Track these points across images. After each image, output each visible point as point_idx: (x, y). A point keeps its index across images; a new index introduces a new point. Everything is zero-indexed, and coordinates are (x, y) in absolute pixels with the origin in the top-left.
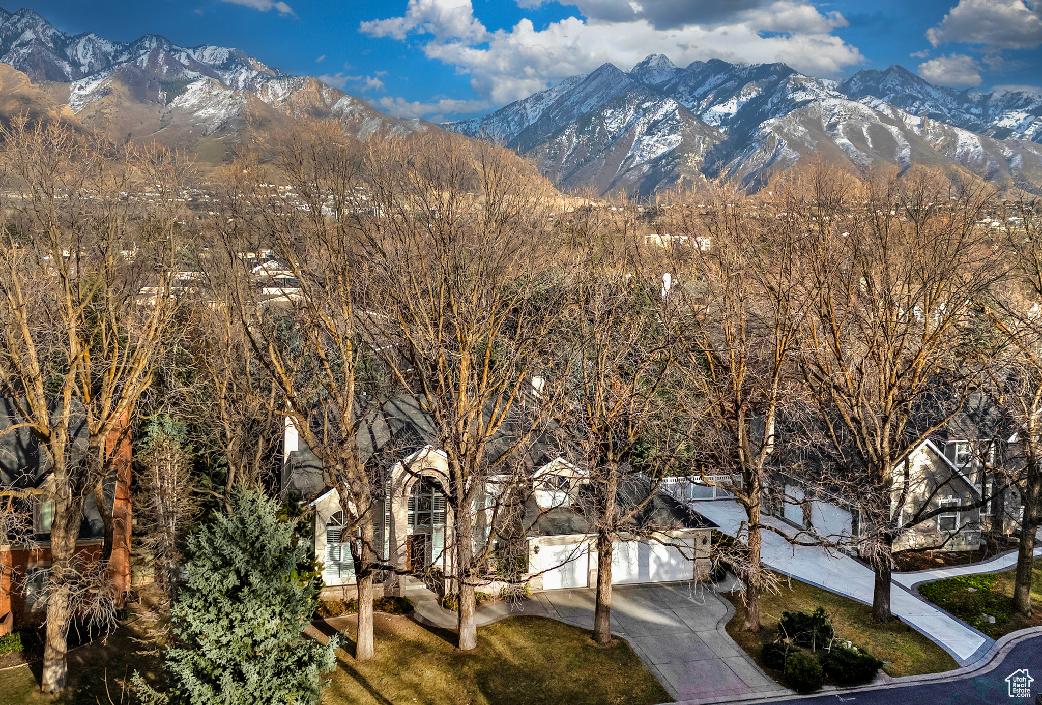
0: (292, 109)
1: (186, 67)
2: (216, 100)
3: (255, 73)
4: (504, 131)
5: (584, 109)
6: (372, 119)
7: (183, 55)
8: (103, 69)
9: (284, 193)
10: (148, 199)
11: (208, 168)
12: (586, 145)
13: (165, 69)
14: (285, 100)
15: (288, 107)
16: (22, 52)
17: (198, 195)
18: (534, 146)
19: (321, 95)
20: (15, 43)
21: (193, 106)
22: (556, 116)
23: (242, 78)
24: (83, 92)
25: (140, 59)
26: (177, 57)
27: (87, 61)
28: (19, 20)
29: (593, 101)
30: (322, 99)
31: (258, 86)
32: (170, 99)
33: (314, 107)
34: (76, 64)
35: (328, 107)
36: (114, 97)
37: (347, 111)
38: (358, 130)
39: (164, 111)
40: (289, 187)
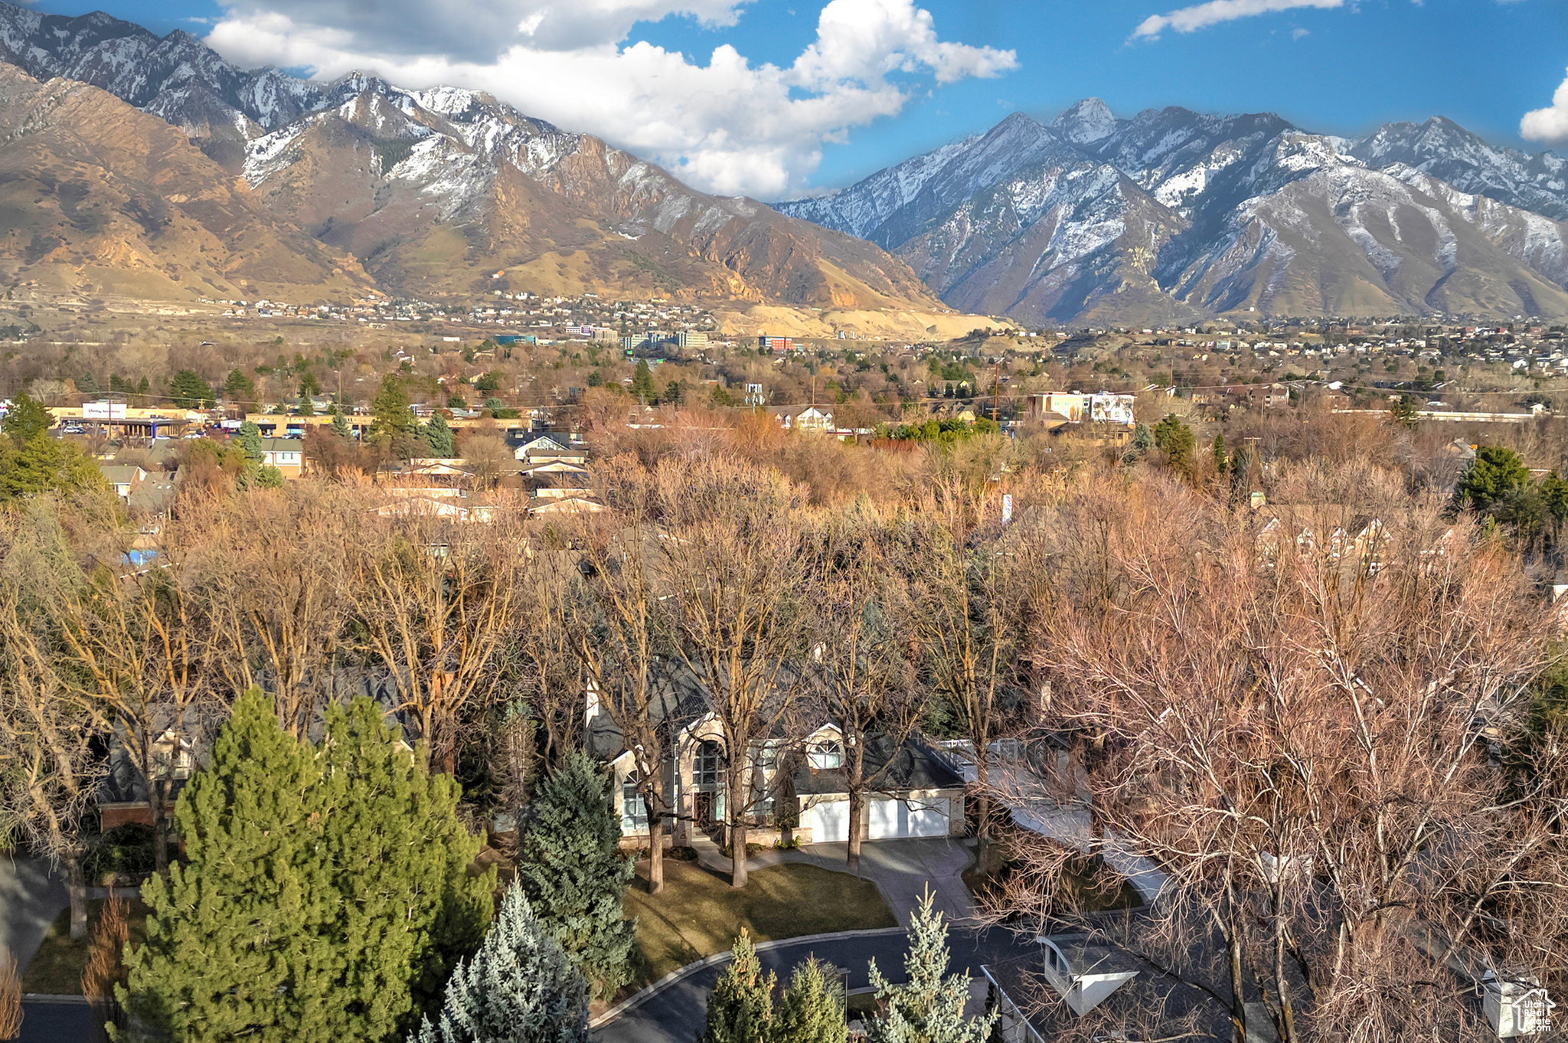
0: (563, 183)
1: (409, 119)
2: (453, 168)
3: (508, 128)
4: (867, 214)
5: (983, 181)
6: (676, 198)
7: (406, 101)
8: (291, 122)
9: (550, 309)
10: (358, 316)
11: (443, 271)
12: (985, 236)
13: (380, 121)
14: (552, 169)
15: (556, 179)
16: (176, 95)
17: (431, 311)
18: (910, 237)
19: (604, 162)
20: (165, 83)
21: (420, 177)
22: (942, 191)
23: (489, 136)
24: (263, 157)
25: (344, 107)
26: (396, 103)
27: (269, 108)
28: (171, 48)
29: (996, 169)
30: (605, 168)
31: (514, 148)
32: (387, 167)
33: (593, 180)
34: (253, 115)
35: (614, 180)
36: (307, 164)
37: (641, 185)
38: (657, 214)
39: (378, 184)
40: (559, 301)
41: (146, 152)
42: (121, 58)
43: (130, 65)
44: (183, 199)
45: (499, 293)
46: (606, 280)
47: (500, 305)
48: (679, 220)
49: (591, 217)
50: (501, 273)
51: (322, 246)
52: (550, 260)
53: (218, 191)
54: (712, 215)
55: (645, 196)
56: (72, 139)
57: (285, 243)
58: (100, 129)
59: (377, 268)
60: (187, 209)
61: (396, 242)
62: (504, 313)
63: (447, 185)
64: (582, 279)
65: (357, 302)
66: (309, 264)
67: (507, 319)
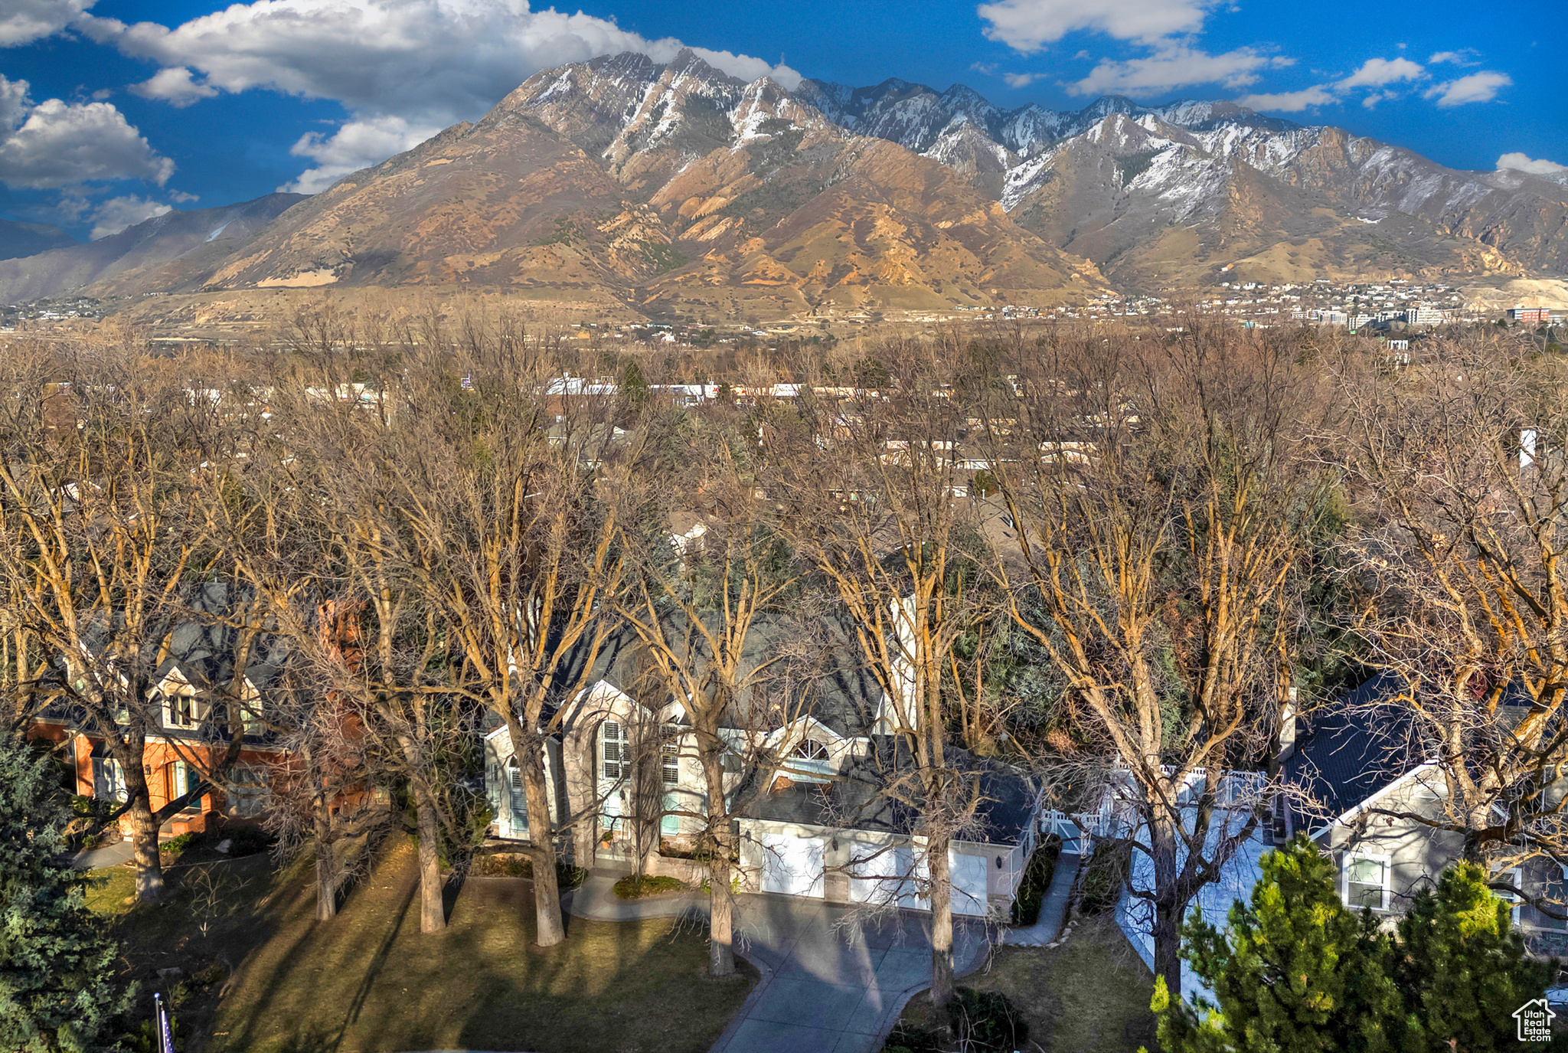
0: (1300, 176)
1: (1151, 134)
2: (1190, 174)
3: (1247, 131)
6: (1425, 178)
7: (1149, 118)
8: (1045, 150)
9: (1278, 297)
10: (1090, 314)
11: (1173, 268)
13: (1124, 139)
14: (1289, 163)
15: (1293, 173)
16: (950, 140)
17: (1158, 305)
19: (1346, 151)
20: (944, 130)
21: (1158, 185)
23: (1228, 141)
24: (1019, 183)
25: (1091, 131)
26: (1139, 122)
27: (1027, 141)
28: (949, 101)
30: (1347, 156)
31: (1252, 149)
32: (1128, 179)
33: (1333, 169)
34: (1013, 147)
35: (1355, 167)
36: (1056, 184)
37: (1386, 169)
38: (1402, 196)
39: (1119, 196)
40: (1288, 288)
41: (922, 189)
42: (910, 115)
43: (918, 119)
44: (949, 224)
45: (1226, 284)
46: (1340, 265)
47: (1229, 294)
48: (1428, 200)
49: (1328, 205)
50: (1230, 266)
51: (1063, 255)
52: (1280, 251)
53: (977, 215)
54: (1466, 191)
55: (1390, 179)
56: (865, 185)
57: (1031, 255)
58: (887, 175)
59: (1112, 271)
60: (951, 233)
61: (1131, 245)
62: (1231, 303)
63: (1183, 190)
64: (1314, 266)
65: (1091, 302)
66: (1050, 271)
67: (1232, 308)
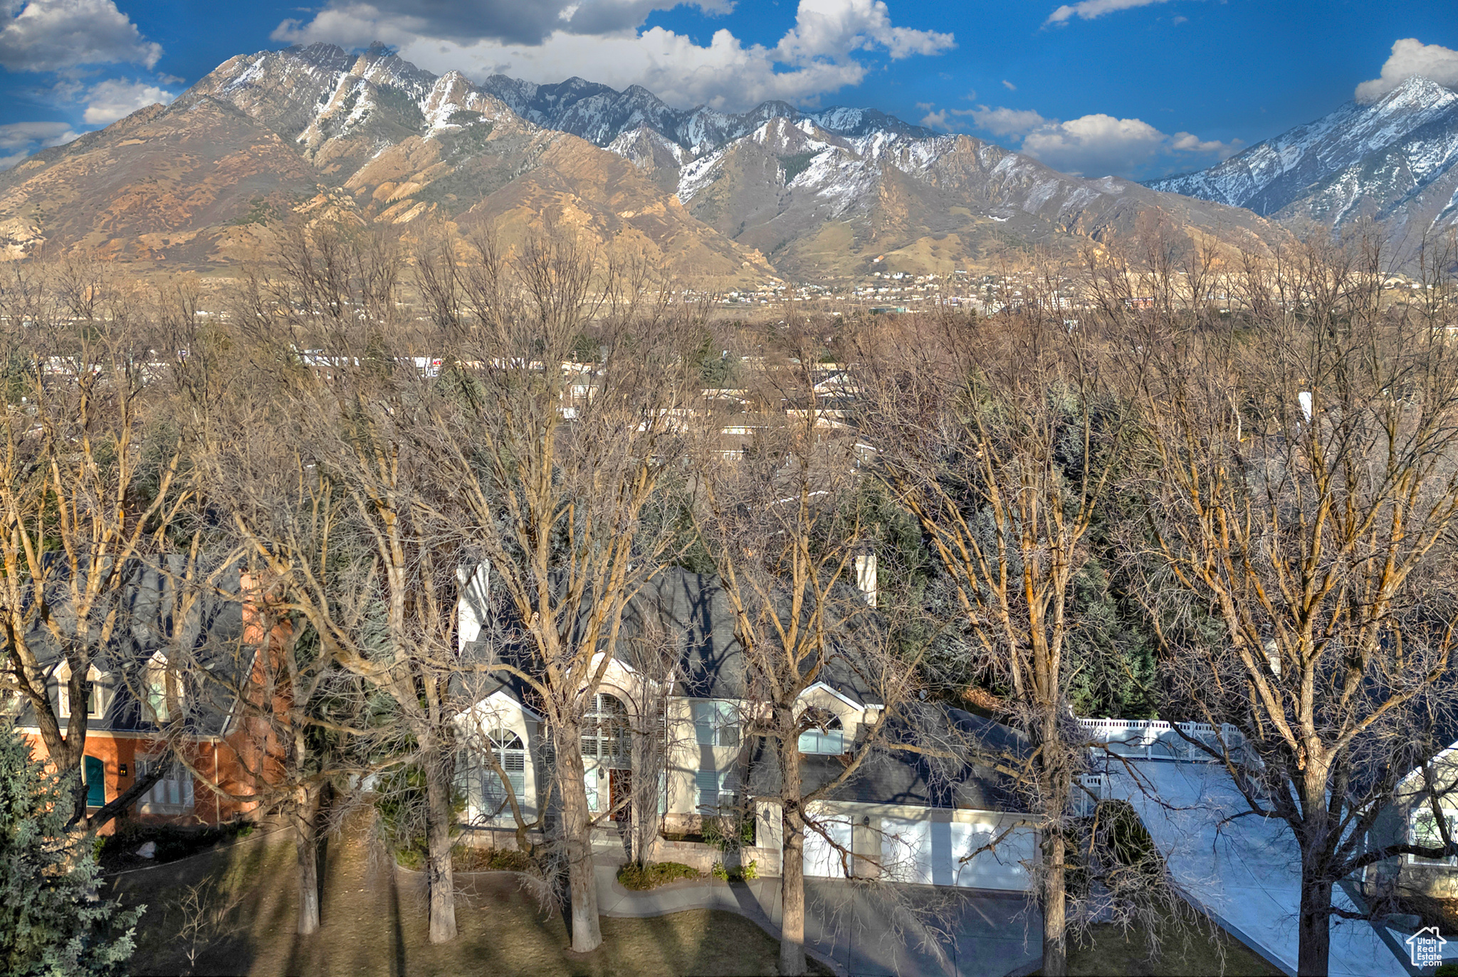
0: (939, 178)
1: (809, 137)
2: (844, 174)
3: (893, 136)
4: (1242, 184)
5: (1373, 144)
6: (1045, 182)
7: (807, 122)
8: (716, 149)
9: (923, 285)
10: (760, 299)
11: (832, 259)
12: (1376, 196)
13: (785, 141)
14: (930, 167)
15: (933, 175)
16: (629, 136)
17: (819, 292)
18: (1289, 201)
19: (977, 157)
20: (623, 127)
21: (817, 184)
22: (1326, 157)
23: (876, 145)
24: (693, 178)
25: (756, 133)
26: (799, 125)
27: (699, 140)
28: (628, 100)
29: (1390, 131)
30: (979, 161)
31: (897, 153)
32: (790, 178)
33: (967, 173)
34: (686, 145)
35: (986, 171)
36: (726, 182)
37: (1011, 174)
38: (1027, 198)
39: (782, 192)
40: (931, 277)
41: (605, 180)
42: (592, 111)
43: (599, 116)
44: (631, 214)
45: (878, 274)
46: (975, 258)
47: (878, 284)
48: (1047, 202)
49: (963, 204)
50: (881, 257)
51: (735, 245)
52: (924, 244)
53: (656, 207)
54: (1079, 195)
55: (1015, 183)
56: (553, 175)
57: (706, 244)
58: (572, 166)
59: (778, 260)
60: (633, 222)
61: (794, 238)
62: (882, 290)
63: (838, 188)
64: (953, 258)
65: (761, 288)
66: (723, 260)
67: (883, 295)
